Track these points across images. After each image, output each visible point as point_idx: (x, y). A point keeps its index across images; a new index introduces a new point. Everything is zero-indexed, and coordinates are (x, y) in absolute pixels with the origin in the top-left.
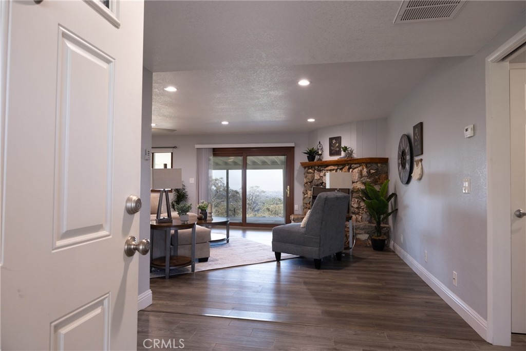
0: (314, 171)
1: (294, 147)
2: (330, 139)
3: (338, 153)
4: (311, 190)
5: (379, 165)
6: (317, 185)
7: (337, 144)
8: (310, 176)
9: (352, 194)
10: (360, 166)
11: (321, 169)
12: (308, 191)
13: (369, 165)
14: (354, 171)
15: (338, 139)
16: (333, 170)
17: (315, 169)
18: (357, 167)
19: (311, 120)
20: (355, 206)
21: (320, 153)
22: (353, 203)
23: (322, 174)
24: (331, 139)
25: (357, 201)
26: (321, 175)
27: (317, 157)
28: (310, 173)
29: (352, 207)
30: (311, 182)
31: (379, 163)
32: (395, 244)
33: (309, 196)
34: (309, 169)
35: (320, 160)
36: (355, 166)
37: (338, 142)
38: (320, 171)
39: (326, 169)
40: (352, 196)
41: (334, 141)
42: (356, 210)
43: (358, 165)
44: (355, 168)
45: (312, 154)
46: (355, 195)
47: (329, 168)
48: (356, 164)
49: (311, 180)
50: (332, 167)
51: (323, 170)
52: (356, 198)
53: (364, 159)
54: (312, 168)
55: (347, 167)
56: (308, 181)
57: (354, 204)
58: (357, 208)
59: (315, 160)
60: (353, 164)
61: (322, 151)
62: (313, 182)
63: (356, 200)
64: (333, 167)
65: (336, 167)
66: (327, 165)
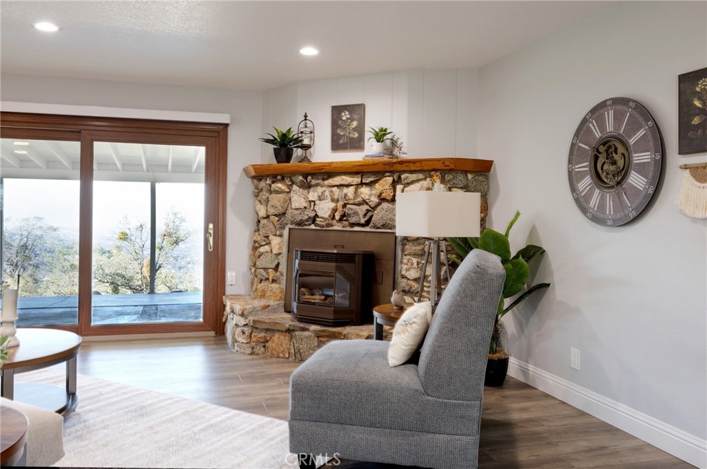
0: (290, 187)
1: (226, 125)
2: (334, 108)
3: (357, 144)
4: (281, 236)
5: (470, 176)
6: (300, 223)
7: (355, 124)
8: (276, 200)
9: (404, 245)
10: (425, 179)
11: (314, 182)
12: (271, 237)
13: (450, 177)
14: (406, 188)
15: (357, 110)
16: (348, 186)
17: (293, 183)
18: (418, 181)
19: (309, 51)
20: (413, 274)
21: (306, 142)
22: (405, 267)
23: (313, 195)
24: (337, 110)
25: (418, 264)
26: (311, 198)
27: (298, 152)
28: (280, 192)
29: (403, 277)
30: (281, 215)
31: (471, 172)
32: (531, 368)
33: (275, 251)
34: (273, 182)
35: (304, 159)
36: (413, 177)
37: (356, 117)
38: (308, 187)
39: (326, 182)
40: (403, 250)
41: (345, 115)
42: (415, 286)
43: (421, 176)
44: (412, 182)
45: (284, 146)
46: (410, 248)
47: (337, 180)
48: (412, 172)
49: (281, 211)
50: (344, 177)
51: (317, 185)
52: (415, 255)
53: (439, 160)
54: (283, 179)
55: (390, 179)
56: (271, 211)
57: (407, 270)
58: (416, 280)
59: (293, 161)
60: (405, 172)
61: (312, 139)
62: (288, 216)
63: (415, 260)
64: (347, 179)
65: (357, 180)
66: (327, 172)
